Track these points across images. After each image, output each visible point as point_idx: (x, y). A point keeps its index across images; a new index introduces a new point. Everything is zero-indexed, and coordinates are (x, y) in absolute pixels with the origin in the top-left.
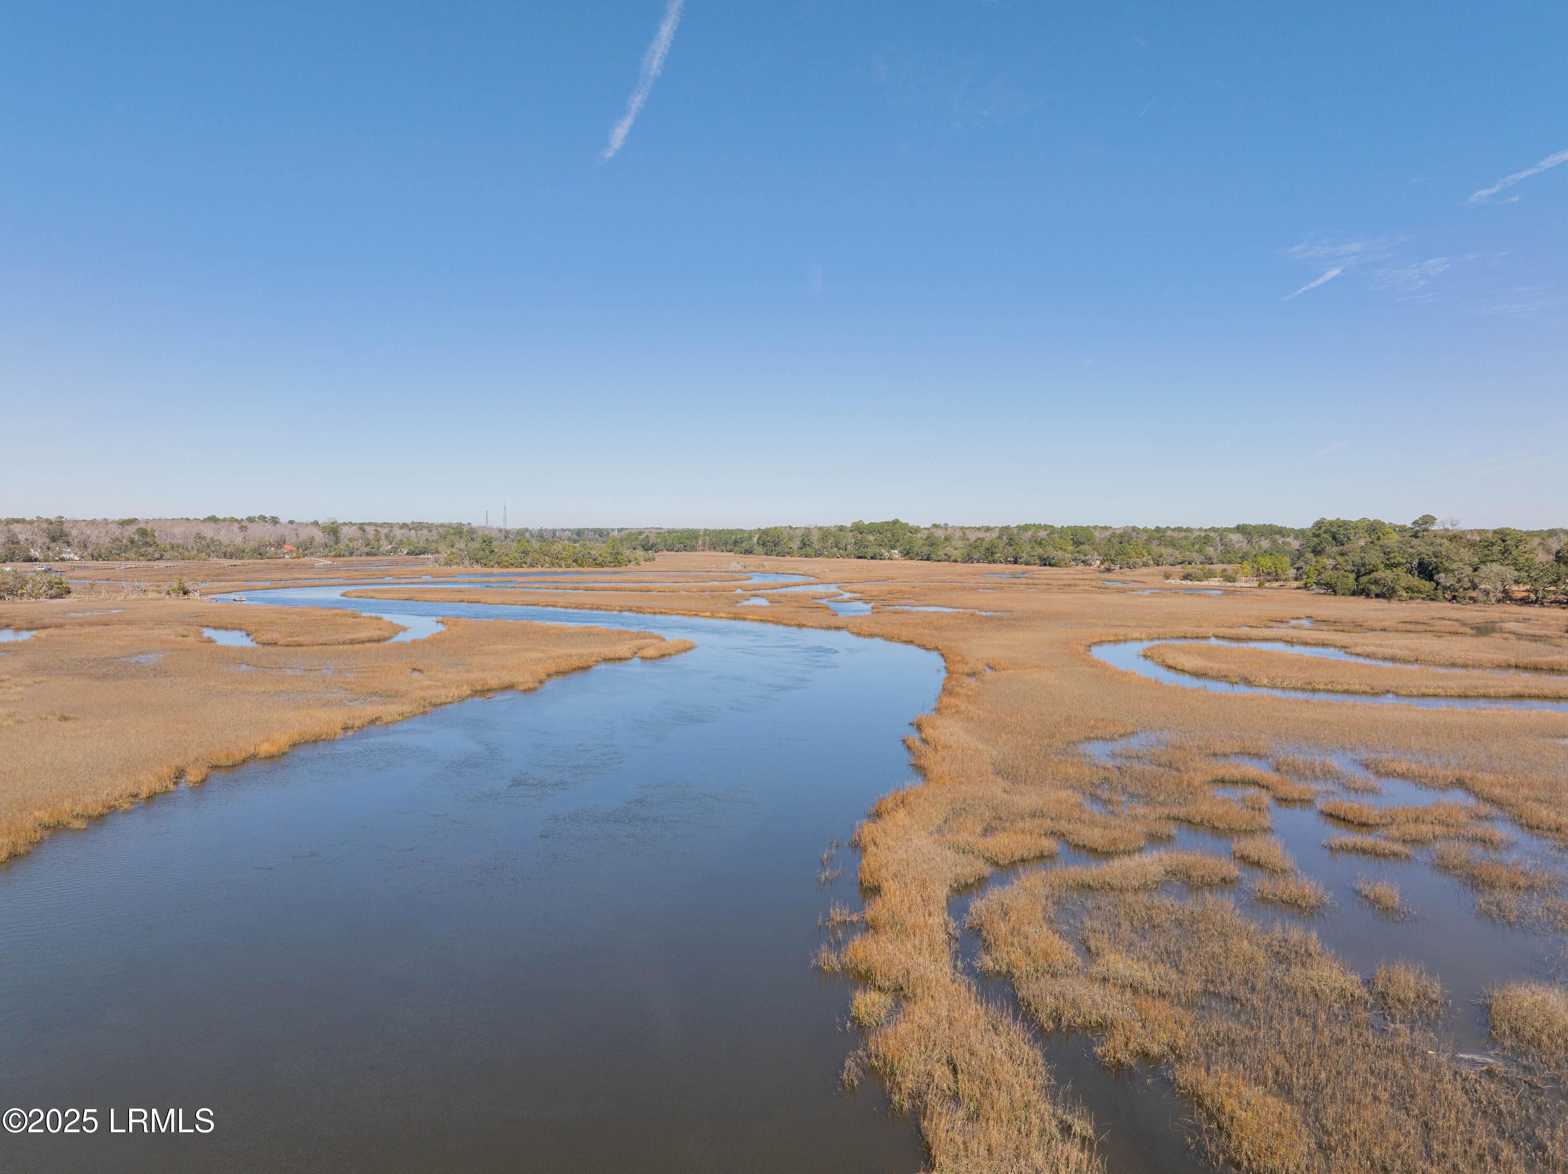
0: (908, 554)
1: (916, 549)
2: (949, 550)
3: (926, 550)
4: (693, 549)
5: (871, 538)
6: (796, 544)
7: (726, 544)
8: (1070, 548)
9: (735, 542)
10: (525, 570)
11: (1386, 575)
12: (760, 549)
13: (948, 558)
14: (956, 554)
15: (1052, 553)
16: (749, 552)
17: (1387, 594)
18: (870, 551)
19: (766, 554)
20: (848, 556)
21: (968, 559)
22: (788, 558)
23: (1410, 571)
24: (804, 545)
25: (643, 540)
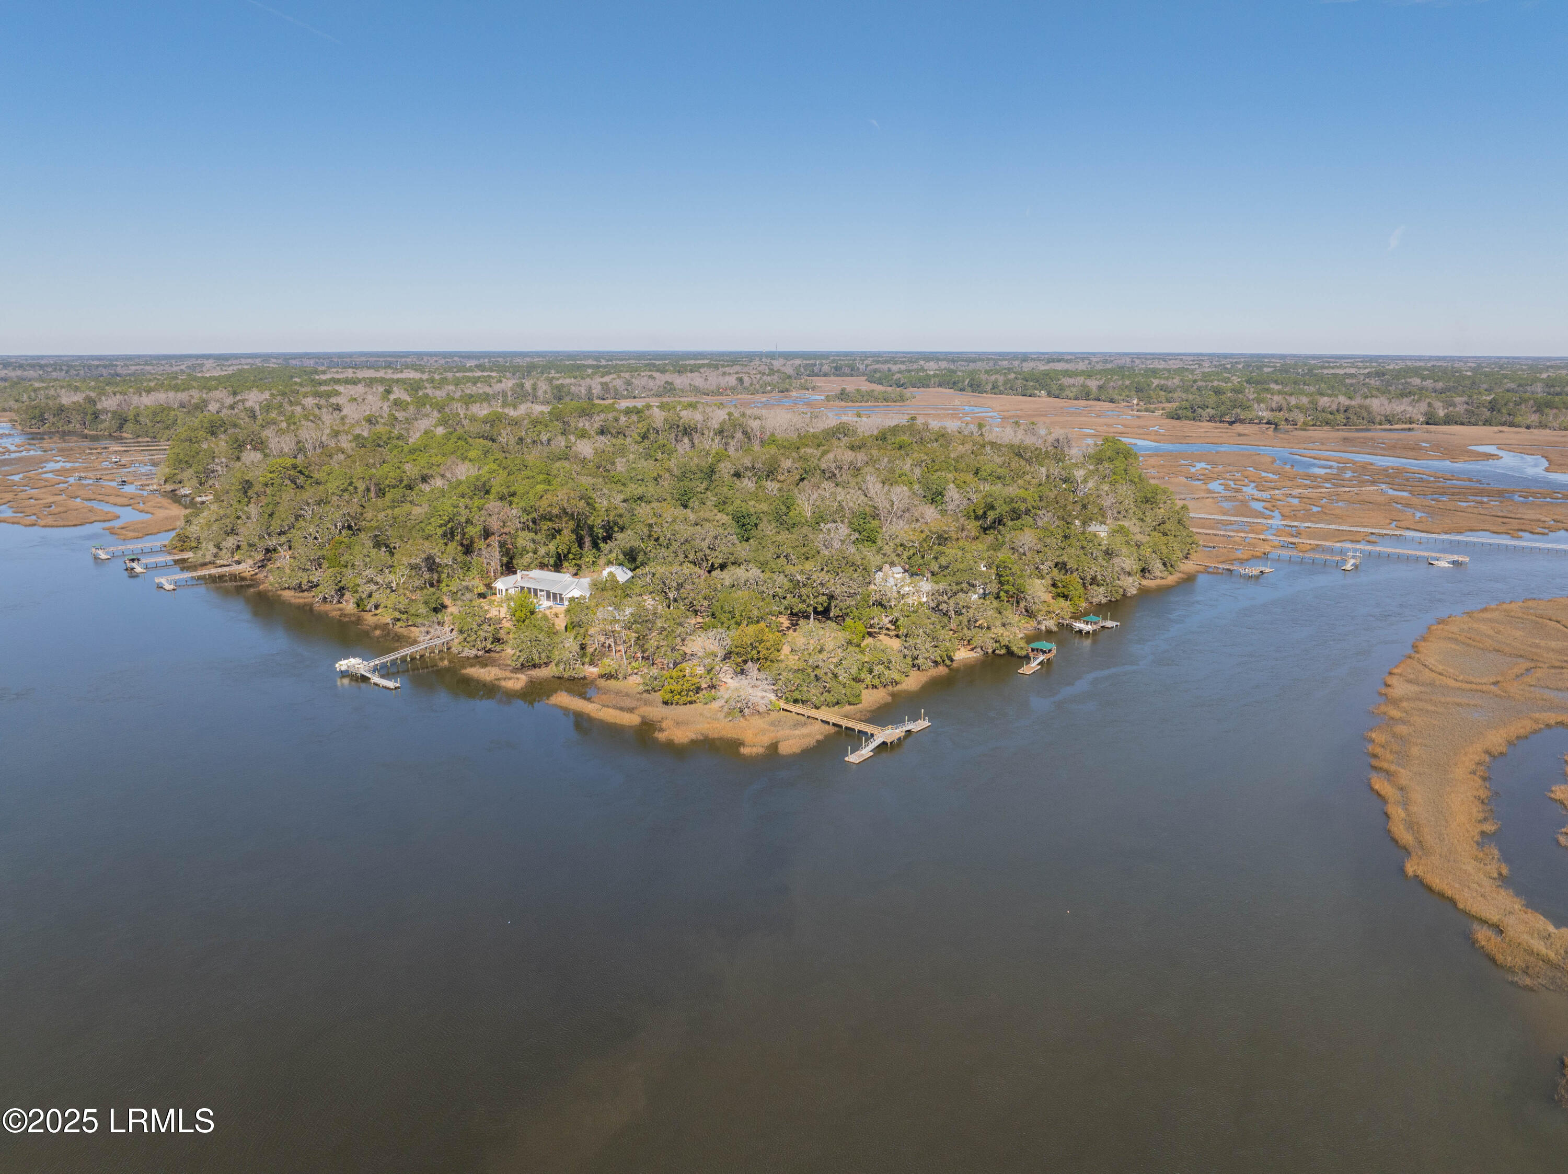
4: (928, 386)
6: (990, 386)
7: (948, 384)
9: (954, 383)
10: (863, 404)
12: (969, 388)
16: (962, 390)
18: (1029, 392)
19: (973, 392)
20: (1018, 394)
22: (985, 395)
24: (994, 388)
25: (896, 380)
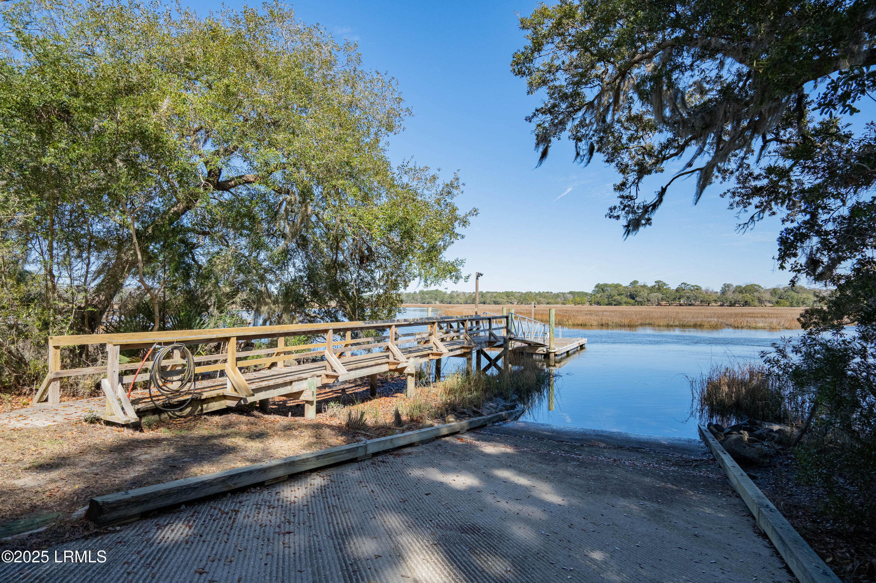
0: (442, 302)
1: (445, 300)
2: (458, 299)
3: (449, 300)
5: (427, 296)
8: (506, 298)
11: (618, 298)
13: (458, 303)
14: (460, 301)
15: (499, 299)
17: (619, 304)
21: (466, 303)
23: (627, 296)
